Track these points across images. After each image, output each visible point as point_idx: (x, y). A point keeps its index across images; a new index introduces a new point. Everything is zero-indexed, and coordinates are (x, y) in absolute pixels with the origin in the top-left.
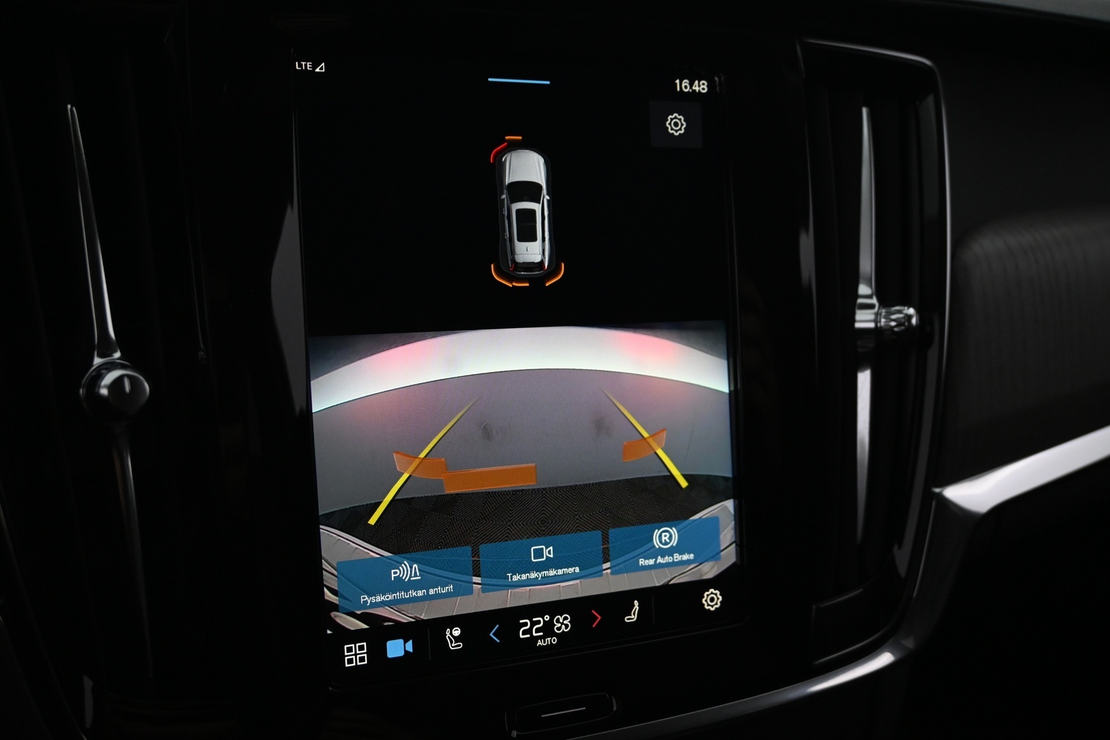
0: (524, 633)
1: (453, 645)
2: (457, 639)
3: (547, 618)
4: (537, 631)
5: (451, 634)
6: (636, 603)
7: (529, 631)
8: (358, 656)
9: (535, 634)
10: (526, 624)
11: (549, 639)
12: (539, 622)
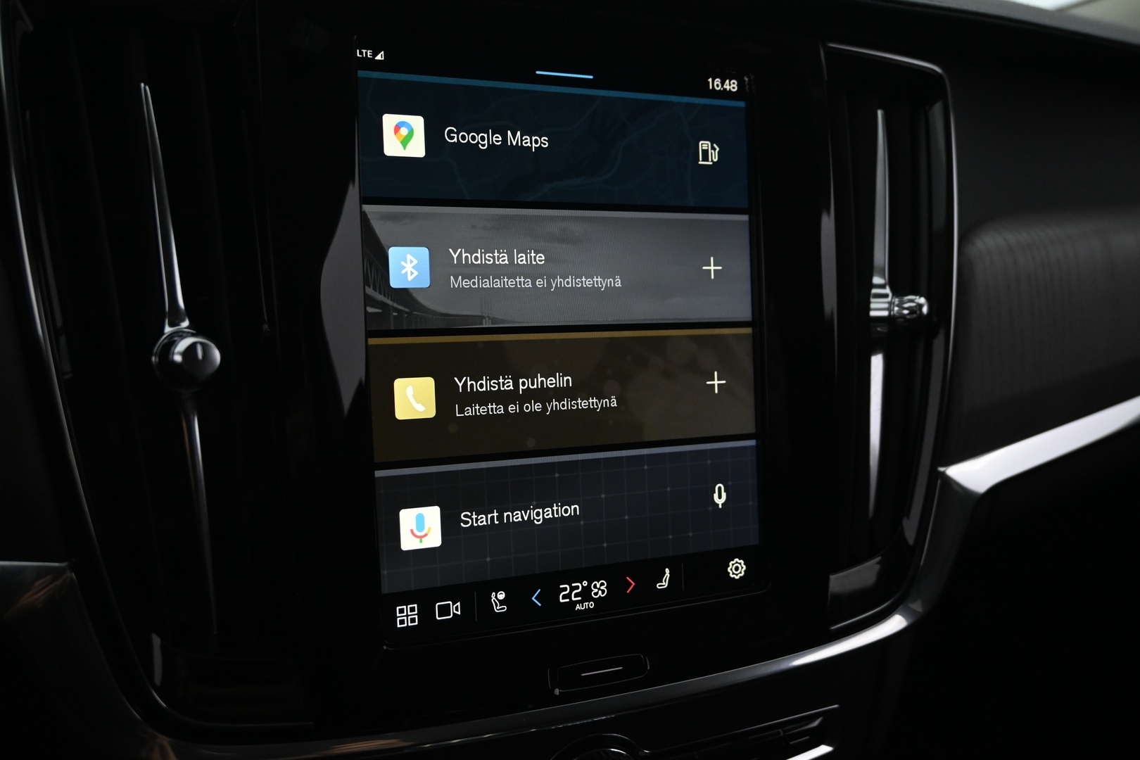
0: (564, 597)
1: (498, 608)
2: (502, 602)
3: (585, 583)
4: (576, 595)
5: (496, 597)
6: (667, 571)
7: (568, 596)
8: (409, 617)
9: (573, 599)
10: (565, 589)
11: (587, 603)
12: (577, 587)
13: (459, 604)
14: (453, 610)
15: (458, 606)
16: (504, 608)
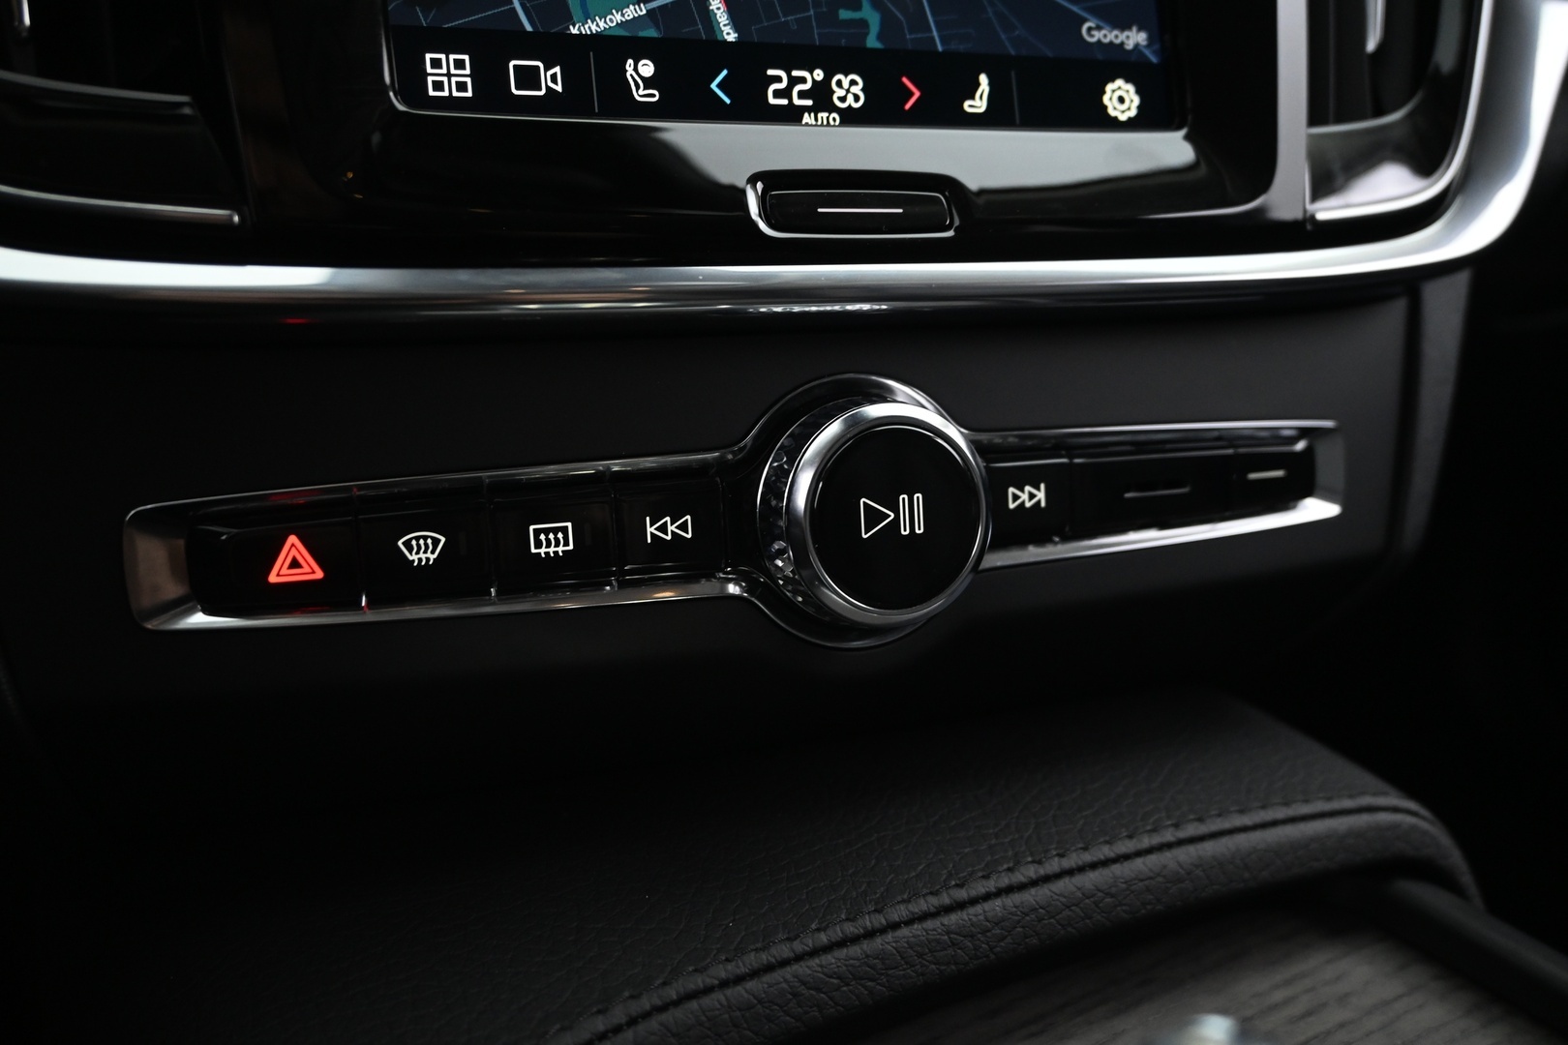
0: (777, 94)
1: (641, 92)
2: (648, 83)
3: (819, 74)
4: (802, 95)
5: (636, 69)
6: (983, 79)
7: (785, 93)
9: (797, 102)
10: (779, 79)
11: (825, 115)
12: (803, 80)
13: (557, 69)
14: (545, 77)
15: (555, 74)
16: (653, 96)
